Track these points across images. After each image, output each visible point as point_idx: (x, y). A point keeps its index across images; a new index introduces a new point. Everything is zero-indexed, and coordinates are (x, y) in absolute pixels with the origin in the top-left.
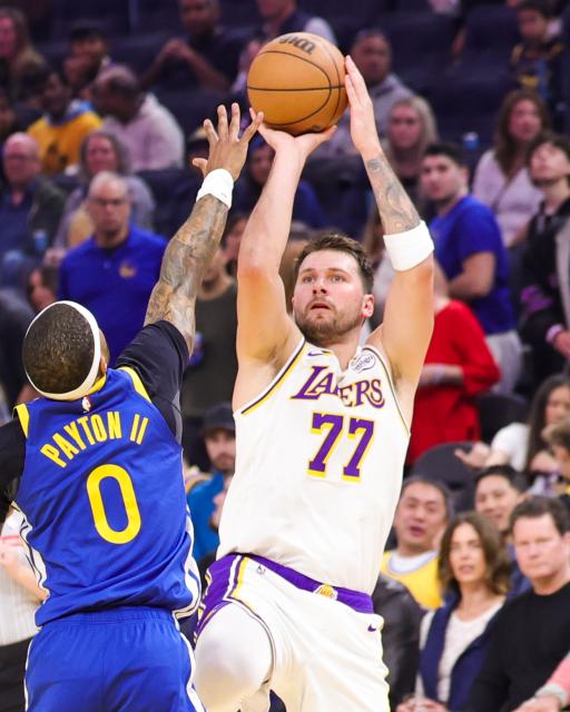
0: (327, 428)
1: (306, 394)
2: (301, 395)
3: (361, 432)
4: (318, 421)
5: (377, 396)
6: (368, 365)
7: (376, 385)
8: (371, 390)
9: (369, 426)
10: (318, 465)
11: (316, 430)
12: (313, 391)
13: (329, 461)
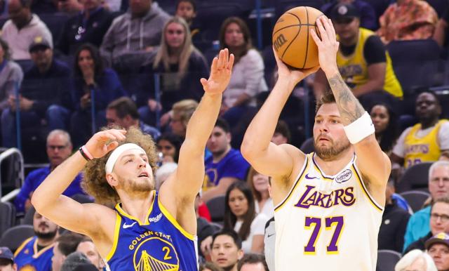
0: (313, 225)
1: (302, 204)
2: (299, 205)
3: (334, 225)
4: (308, 221)
5: (349, 198)
6: (347, 178)
7: (349, 191)
8: (344, 195)
9: (340, 220)
10: (310, 248)
11: (307, 227)
12: (306, 202)
13: (317, 245)
